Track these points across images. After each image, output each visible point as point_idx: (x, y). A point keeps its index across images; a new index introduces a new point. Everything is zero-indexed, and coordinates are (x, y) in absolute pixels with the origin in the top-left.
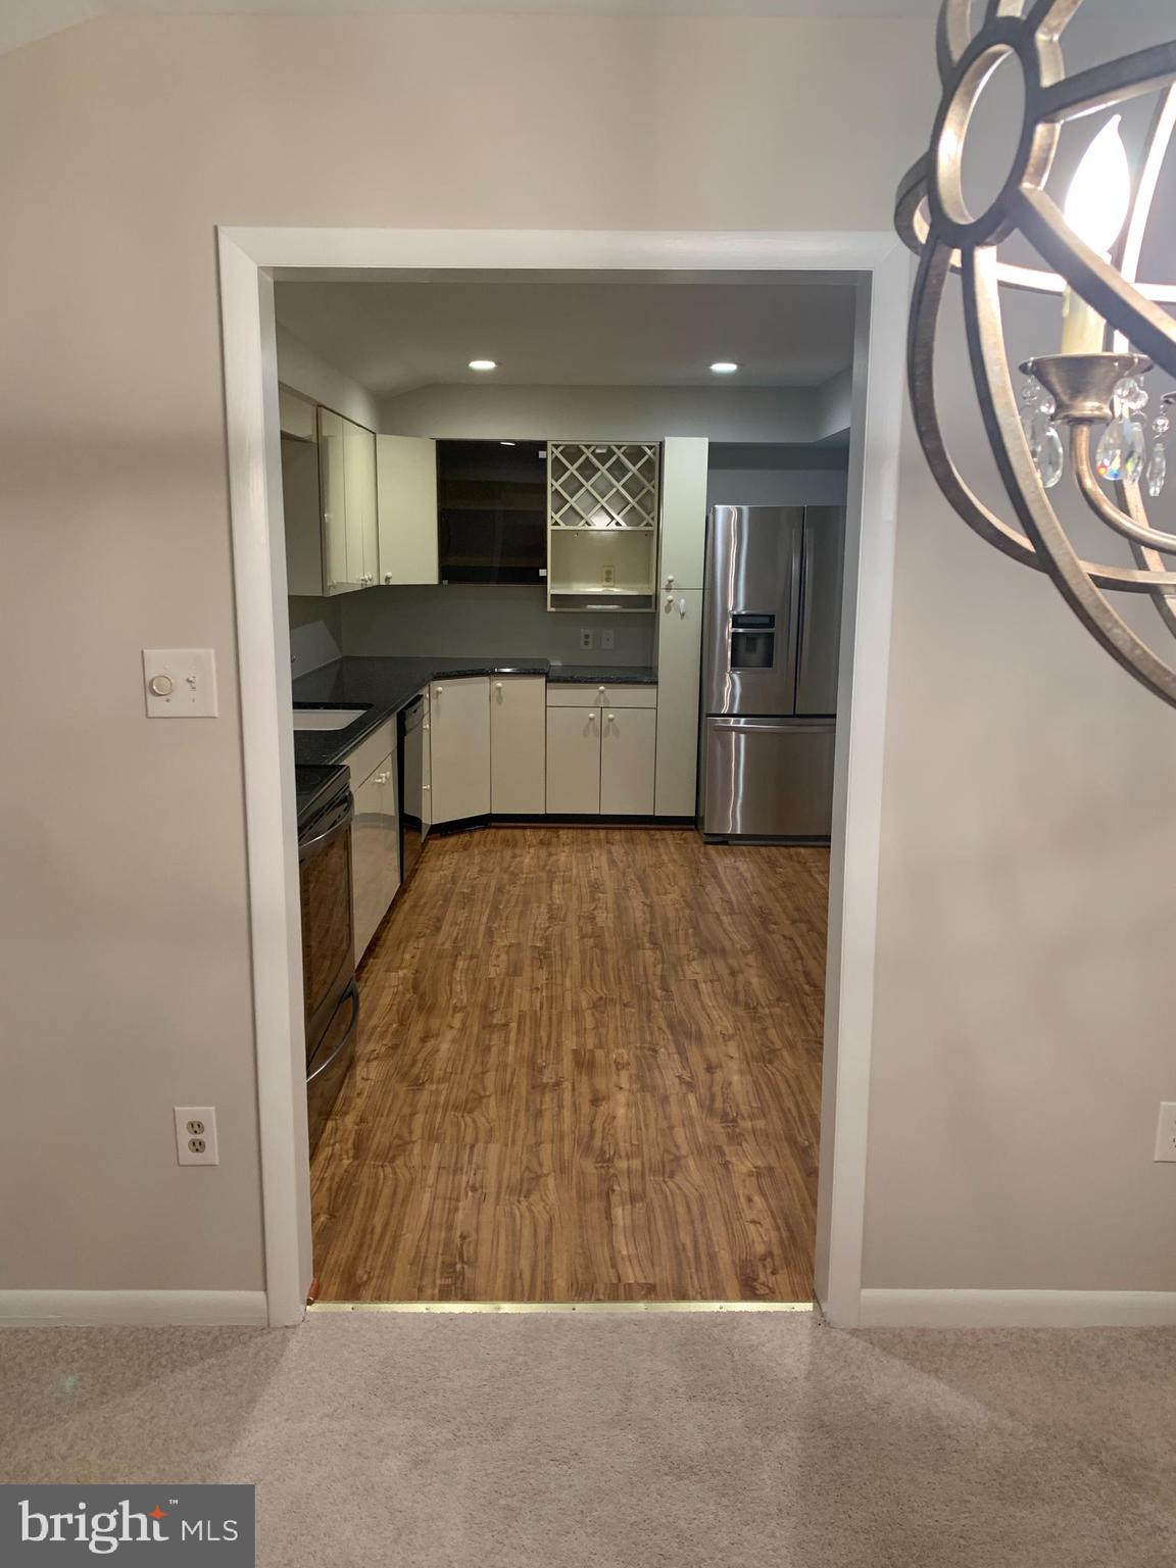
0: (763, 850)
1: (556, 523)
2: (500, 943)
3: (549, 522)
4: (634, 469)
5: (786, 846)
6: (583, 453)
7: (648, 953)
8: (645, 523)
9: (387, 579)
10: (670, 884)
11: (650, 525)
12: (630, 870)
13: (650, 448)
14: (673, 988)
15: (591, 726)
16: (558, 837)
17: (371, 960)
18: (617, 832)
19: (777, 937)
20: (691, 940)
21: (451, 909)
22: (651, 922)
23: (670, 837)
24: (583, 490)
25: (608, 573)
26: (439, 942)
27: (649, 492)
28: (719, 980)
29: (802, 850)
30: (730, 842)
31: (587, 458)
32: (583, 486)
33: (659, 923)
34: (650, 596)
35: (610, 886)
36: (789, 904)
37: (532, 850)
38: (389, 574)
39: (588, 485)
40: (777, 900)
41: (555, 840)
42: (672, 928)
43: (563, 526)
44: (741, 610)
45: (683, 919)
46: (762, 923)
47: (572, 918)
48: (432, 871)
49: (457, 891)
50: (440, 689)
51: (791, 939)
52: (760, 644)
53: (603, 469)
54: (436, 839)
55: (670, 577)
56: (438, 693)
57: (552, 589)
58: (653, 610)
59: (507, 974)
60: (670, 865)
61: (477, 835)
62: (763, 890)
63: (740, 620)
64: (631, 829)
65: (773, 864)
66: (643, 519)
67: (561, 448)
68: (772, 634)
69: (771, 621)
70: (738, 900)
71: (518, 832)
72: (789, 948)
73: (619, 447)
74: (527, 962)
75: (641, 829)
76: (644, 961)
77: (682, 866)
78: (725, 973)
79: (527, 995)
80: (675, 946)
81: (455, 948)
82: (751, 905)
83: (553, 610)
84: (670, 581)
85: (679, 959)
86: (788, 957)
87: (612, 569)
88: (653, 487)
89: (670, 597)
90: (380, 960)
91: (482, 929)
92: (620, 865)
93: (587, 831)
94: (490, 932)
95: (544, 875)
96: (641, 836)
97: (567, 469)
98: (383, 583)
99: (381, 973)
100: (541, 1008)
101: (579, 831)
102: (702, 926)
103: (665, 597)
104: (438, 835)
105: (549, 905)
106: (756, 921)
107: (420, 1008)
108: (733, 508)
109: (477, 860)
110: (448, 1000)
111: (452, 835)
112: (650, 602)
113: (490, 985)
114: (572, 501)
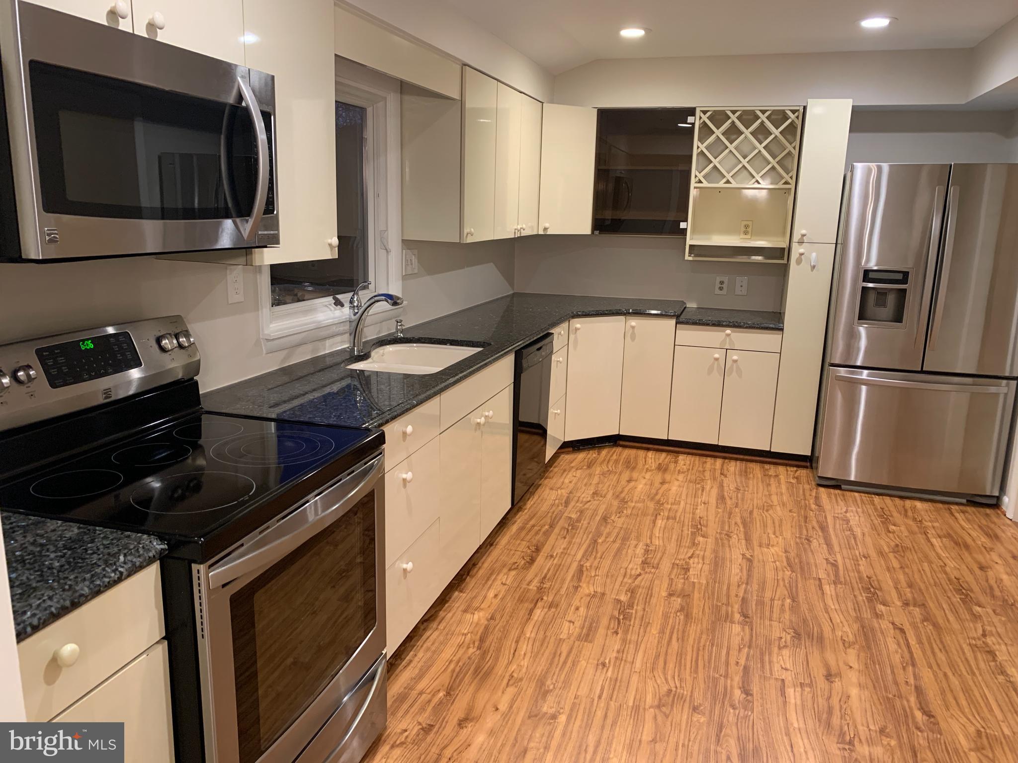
0: (877, 499)
1: (700, 182)
2: (586, 589)
3: (693, 180)
4: (776, 132)
5: (901, 498)
6: (729, 118)
7: (736, 628)
8: (783, 181)
9: (545, 229)
10: (774, 534)
11: (789, 184)
12: (737, 510)
13: (794, 112)
14: (755, 689)
15: (716, 365)
16: (676, 462)
17: (456, 593)
18: (733, 463)
19: (885, 624)
20: (787, 615)
21: (553, 536)
22: (747, 584)
23: (784, 473)
24: (727, 151)
25: (746, 226)
26: (528, 578)
27: (790, 153)
28: (810, 685)
29: (918, 504)
30: (843, 487)
31: (733, 122)
32: (727, 147)
33: (755, 587)
34: (784, 249)
35: (712, 528)
36: (901, 577)
37: (648, 476)
38: (547, 225)
39: (731, 147)
40: (888, 569)
41: (672, 466)
42: (768, 594)
43: (705, 184)
44: (873, 265)
45: (781, 583)
46: (870, 600)
47: (666, 566)
48: (551, 489)
49: (566, 514)
50: (578, 326)
51: (902, 631)
52: (891, 299)
53: (747, 132)
54: (568, 453)
55: (804, 232)
56: (577, 329)
57: (689, 241)
58: (785, 261)
59: (579, 638)
60: (778, 508)
61: (604, 452)
62: (873, 554)
63: (871, 275)
64: (747, 460)
65: (886, 519)
66: (782, 178)
67: (708, 114)
68: (905, 291)
69: (905, 277)
70: (844, 564)
71: (641, 453)
72: (899, 644)
73: (763, 112)
74: (604, 621)
75: (756, 461)
76: (729, 642)
77: (790, 511)
78: (819, 672)
79: (591, 671)
80: (767, 622)
81: (540, 589)
82: (859, 572)
83: (691, 258)
84: (803, 235)
85: (769, 643)
86: (897, 659)
87: (750, 223)
88: (794, 148)
89: (802, 251)
90: (465, 595)
91: (574, 566)
92: (729, 502)
93: (704, 459)
94: (580, 571)
95: (651, 505)
96: (756, 469)
97: (713, 133)
98: (541, 232)
99: (459, 613)
100: (600, 697)
101: (697, 458)
102: (801, 597)
103: (796, 250)
104: (571, 449)
105: (647, 545)
106: (862, 597)
107: (477, 671)
108: (873, 165)
109: (596, 480)
110: (507, 667)
111: (583, 450)
112: (783, 253)
113: (556, 651)
114: (715, 162)
